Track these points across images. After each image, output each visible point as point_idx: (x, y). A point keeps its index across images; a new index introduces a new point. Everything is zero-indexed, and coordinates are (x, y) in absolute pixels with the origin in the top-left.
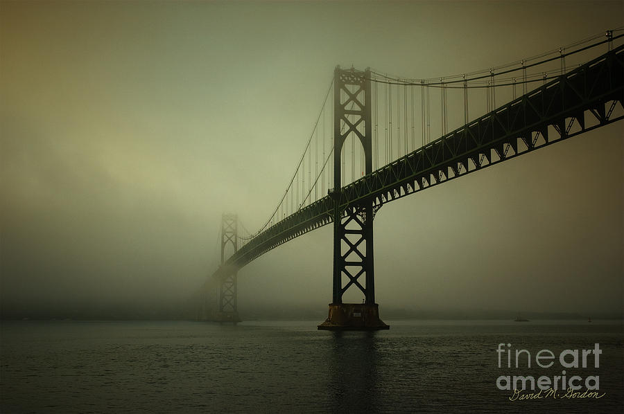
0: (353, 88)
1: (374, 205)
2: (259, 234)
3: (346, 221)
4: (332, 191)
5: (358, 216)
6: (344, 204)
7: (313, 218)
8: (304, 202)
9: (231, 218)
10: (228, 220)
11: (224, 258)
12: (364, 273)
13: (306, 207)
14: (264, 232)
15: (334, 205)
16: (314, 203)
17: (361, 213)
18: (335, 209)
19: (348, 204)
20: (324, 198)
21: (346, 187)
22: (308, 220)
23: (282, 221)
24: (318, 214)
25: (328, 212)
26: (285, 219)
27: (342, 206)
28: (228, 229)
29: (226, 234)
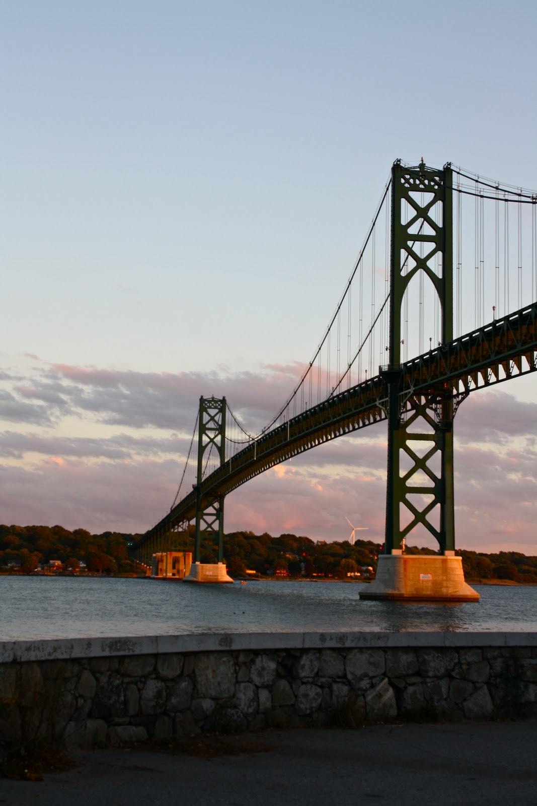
0: (423, 198)
1: (455, 392)
2: (263, 435)
3: (408, 418)
4: (385, 368)
5: (428, 411)
6: (406, 392)
7: (354, 411)
8: (339, 384)
9: (215, 405)
10: (210, 407)
11: (203, 472)
12: (439, 505)
13: (343, 393)
14: (271, 432)
15: (389, 392)
16: (355, 387)
17: (434, 406)
18: (391, 398)
19: (412, 392)
20: (372, 379)
21: (409, 362)
22: (346, 415)
23: (302, 415)
24: (363, 406)
25: (380, 403)
26: (307, 411)
27: (403, 395)
28: (210, 423)
29: (207, 432)
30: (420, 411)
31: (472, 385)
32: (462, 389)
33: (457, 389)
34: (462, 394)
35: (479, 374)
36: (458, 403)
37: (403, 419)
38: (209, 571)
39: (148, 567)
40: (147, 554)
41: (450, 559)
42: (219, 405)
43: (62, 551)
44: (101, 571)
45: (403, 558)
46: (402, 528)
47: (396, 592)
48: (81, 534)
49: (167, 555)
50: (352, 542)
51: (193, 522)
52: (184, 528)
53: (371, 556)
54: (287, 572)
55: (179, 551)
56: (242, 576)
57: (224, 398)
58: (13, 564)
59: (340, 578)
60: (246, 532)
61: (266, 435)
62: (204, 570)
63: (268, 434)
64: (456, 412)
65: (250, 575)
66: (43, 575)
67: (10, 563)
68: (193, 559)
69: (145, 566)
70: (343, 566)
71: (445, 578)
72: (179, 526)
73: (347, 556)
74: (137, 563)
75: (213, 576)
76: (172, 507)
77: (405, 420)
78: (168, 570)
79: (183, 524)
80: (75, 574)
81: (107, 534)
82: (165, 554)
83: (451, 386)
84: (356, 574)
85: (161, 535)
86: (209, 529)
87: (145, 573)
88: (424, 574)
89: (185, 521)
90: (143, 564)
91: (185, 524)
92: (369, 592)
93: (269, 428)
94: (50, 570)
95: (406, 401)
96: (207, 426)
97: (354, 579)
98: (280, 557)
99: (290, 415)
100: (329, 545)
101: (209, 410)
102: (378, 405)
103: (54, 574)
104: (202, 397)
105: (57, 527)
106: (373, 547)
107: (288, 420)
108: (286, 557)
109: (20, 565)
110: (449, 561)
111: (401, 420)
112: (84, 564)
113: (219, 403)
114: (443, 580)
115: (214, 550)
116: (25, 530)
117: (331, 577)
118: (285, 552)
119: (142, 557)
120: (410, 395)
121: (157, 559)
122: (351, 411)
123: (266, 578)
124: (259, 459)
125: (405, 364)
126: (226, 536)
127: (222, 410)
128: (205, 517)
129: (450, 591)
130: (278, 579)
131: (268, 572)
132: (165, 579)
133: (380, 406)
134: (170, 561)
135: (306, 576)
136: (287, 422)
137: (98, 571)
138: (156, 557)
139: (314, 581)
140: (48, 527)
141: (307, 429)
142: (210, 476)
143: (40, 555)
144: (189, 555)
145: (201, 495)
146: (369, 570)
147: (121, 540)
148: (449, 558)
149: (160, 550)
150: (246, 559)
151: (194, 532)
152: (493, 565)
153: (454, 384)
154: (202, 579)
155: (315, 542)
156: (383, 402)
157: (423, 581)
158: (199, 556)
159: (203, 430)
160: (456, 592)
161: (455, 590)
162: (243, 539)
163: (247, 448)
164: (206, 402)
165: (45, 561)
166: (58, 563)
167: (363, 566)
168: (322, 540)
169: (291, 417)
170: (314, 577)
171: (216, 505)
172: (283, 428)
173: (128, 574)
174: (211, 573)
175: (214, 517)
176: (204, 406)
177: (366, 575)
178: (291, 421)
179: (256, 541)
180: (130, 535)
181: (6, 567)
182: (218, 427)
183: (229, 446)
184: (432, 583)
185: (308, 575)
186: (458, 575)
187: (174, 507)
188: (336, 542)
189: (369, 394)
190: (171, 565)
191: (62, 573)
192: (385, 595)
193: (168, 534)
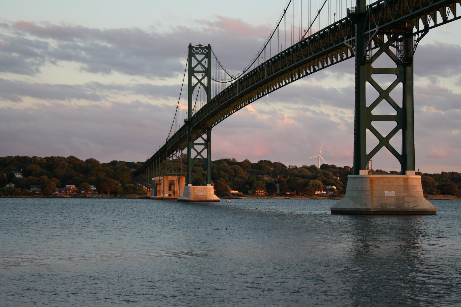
2: (244, 75)
3: (373, 54)
4: (353, 10)
5: (391, 48)
6: (371, 31)
7: (324, 50)
8: (310, 28)
9: (201, 51)
10: (197, 53)
11: (192, 109)
12: (401, 131)
13: (314, 35)
14: (251, 72)
15: (356, 31)
16: (325, 29)
17: (395, 44)
18: (357, 37)
19: (377, 30)
20: (340, 21)
21: (374, 4)
22: (317, 54)
23: (277, 55)
24: (332, 45)
25: (347, 42)
26: (282, 53)
27: (368, 33)
28: (198, 66)
29: (195, 74)
30: (384, 48)
31: (431, 23)
32: (421, 27)
33: (417, 28)
34: (422, 31)
35: (438, 13)
36: (418, 40)
37: (368, 55)
38: (200, 191)
39: (148, 189)
40: (147, 178)
41: (411, 178)
42: (206, 51)
43: (76, 177)
44: (109, 194)
45: (370, 178)
46: (368, 152)
47: (364, 207)
48: (92, 163)
49: (164, 179)
50: (319, 166)
51: (185, 151)
52: (178, 156)
53: (335, 177)
54: (264, 191)
55: (174, 175)
56: (227, 195)
57: (209, 45)
58: (35, 188)
59: (309, 196)
60: (230, 159)
61: (246, 75)
62: (195, 191)
63: (248, 74)
64: (416, 48)
65: (233, 194)
66: (61, 197)
67: (33, 188)
68: (186, 182)
69: (146, 188)
70: (311, 185)
71: (406, 194)
72: (173, 155)
73: (314, 178)
74: (139, 186)
75: (202, 196)
76: (167, 139)
77: (371, 56)
78: (165, 191)
79: (177, 153)
80: (88, 196)
81: (114, 163)
82: (163, 178)
83: (412, 25)
84: (323, 192)
85: (158, 162)
86: (199, 157)
87: (146, 194)
88: (388, 191)
89: (178, 150)
90: (144, 187)
91: (178, 153)
92: (339, 207)
93: (249, 68)
94: (66, 193)
95: (371, 41)
96: (195, 70)
97: (321, 196)
98: (258, 179)
99: (267, 56)
100: (299, 168)
101: (197, 56)
102: (345, 43)
103: (69, 196)
104: (190, 44)
105: (72, 157)
106: (336, 170)
107: (265, 61)
108: (263, 179)
109: (41, 189)
110: (410, 179)
111: (367, 57)
112: (95, 187)
113: (205, 49)
114: (405, 196)
115: (203, 174)
116: (45, 160)
117: (302, 195)
118: (262, 175)
119: (143, 181)
120: (375, 33)
121: (156, 182)
122: (321, 50)
123: (247, 197)
124: (241, 96)
125: (370, 6)
126: (213, 162)
127: (208, 56)
128: (195, 146)
129: (410, 206)
130: (258, 197)
131: (249, 192)
132: (162, 199)
133: (348, 45)
134: (167, 184)
135: (281, 195)
136: (265, 63)
137: (106, 193)
138: (155, 180)
139: (287, 199)
140: (63, 158)
141: (282, 68)
142: (199, 112)
143: (58, 181)
144: (182, 178)
145: (192, 128)
146: (333, 189)
147: (125, 167)
148: (410, 176)
149: (158, 175)
150: (231, 182)
151: (186, 159)
152: (437, 184)
153: (414, 23)
154: (193, 198)
155: (288, 166)
156: (350, 41)
157: (387, 197)
158: (190, 179)
159: (192, 72)
160: (416, 206)
161: (416, 205)
162: (227, 164)
163: (230, 86)
164: (194, 49)
165: (62, 186)
166: (73, 187)
167: (328, 185)
168: (294, 165)
169: (268, 58)
170: (287, 195)
171: (205, 136)
172: (261, 68)
173: (132, 195)
174: (201, 194)
175: (203, 147)
176: (192, 51)
177: (330, 193)
178: (268, 61)
179: (238, 166)
180: (133, 163)
181: (29, 191)
182: (205, 70)
183: (215, 85)
184: (395, 199)
185: (282, 194)
186: (418, 191)
187: (169, 139)
188: (305, 166)
189: (338, 35)
190: (168, 187)
191: (76, 195)
192: (354, 210)
193: (164, 161)
